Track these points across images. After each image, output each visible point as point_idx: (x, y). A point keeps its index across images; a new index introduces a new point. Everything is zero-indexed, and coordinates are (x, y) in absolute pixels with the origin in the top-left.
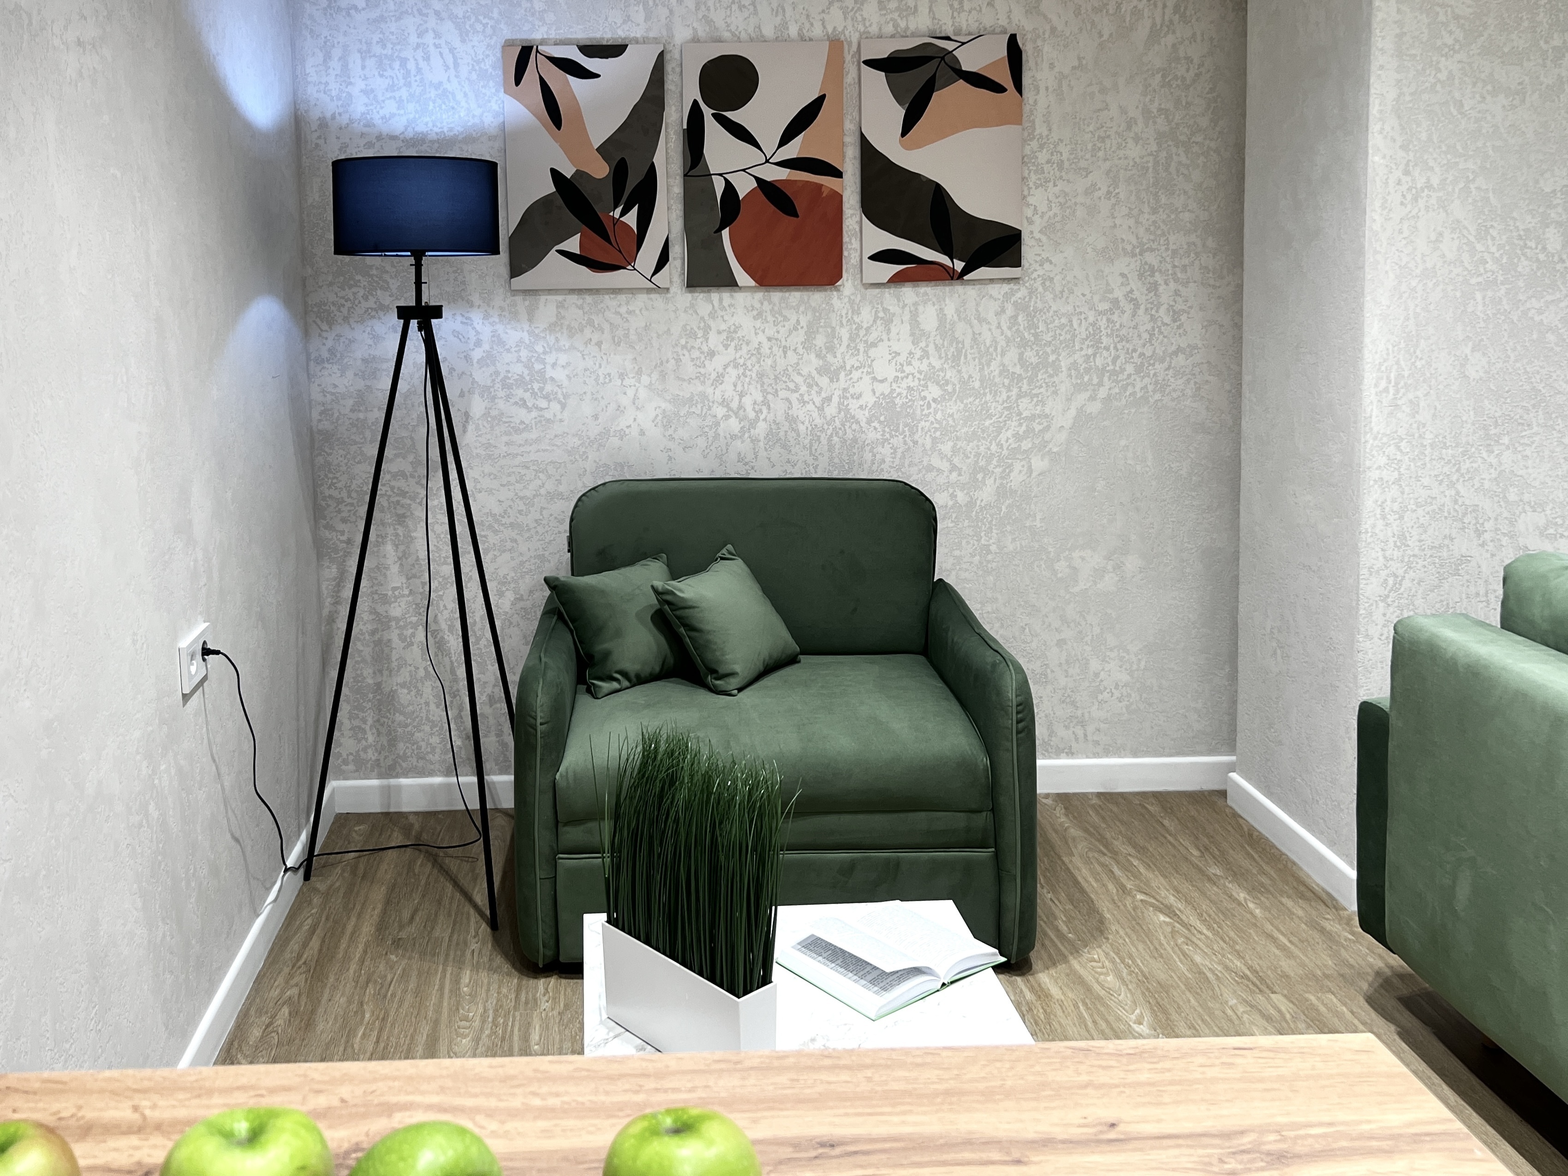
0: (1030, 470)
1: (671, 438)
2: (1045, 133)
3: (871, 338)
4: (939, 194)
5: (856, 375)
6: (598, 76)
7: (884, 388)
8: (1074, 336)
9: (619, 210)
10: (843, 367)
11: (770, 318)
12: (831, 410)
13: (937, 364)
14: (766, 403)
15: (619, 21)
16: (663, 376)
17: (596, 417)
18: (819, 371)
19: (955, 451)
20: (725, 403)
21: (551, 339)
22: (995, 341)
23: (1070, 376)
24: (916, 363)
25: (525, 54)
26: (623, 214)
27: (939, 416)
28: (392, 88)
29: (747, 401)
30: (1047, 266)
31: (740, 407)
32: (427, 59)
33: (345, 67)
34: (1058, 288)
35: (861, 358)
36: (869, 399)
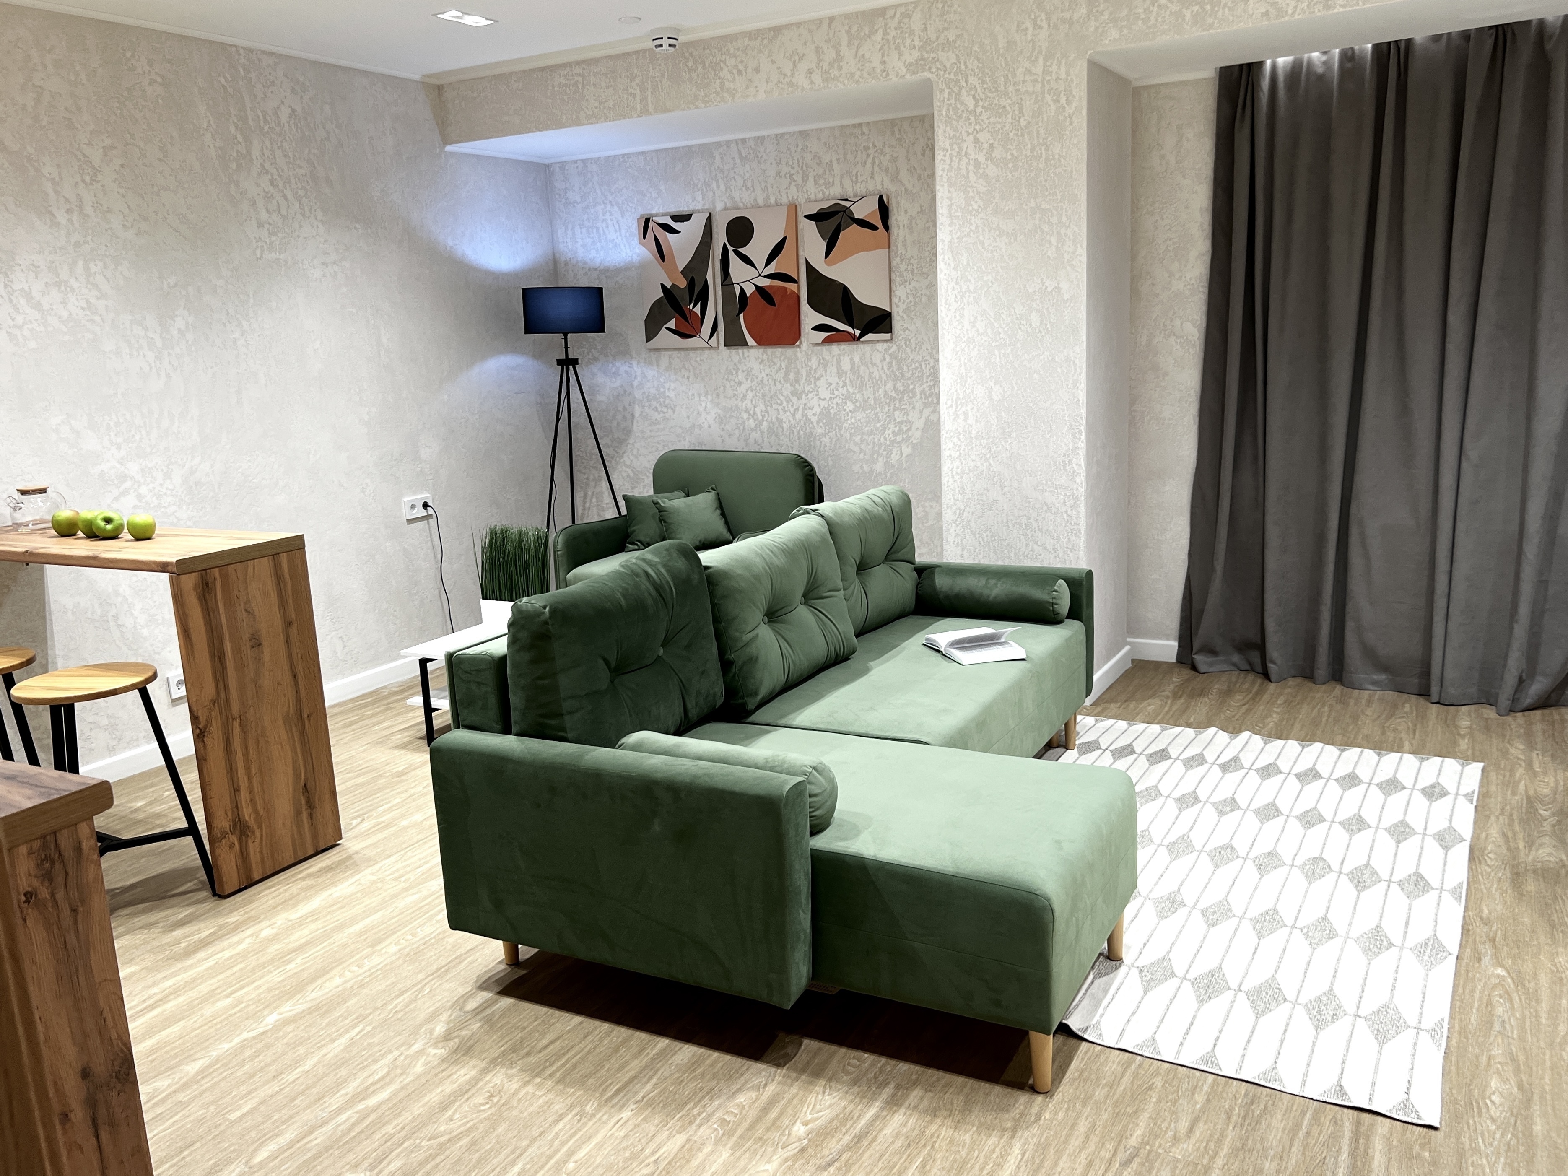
0: (902, 454)
1: (723, 430)
2: (904, 252)
3: (817, 375)
4: (845, 290)
5: (810, 396)
6: (679, 232)
7: (824, 404)
8: (923, 374)
9: (692, 305)
10: (804, 392)
11: (767, 364)
12: (799, 415)
13: (851, 390)
14: (766, 411)
15: (691, 201)
16: (718, 395)
17: (688, 417)
18: (793, 394)
19: (862, 440)
20: (747, 411)
21: (667, 375)
22: (880, 376)
23: (921, 398)
24: (840, 389)
25: (647, 221)
26: (694, 307)
27: (853, 420)
28: (594, 243)
29: (758, 410)
30: (907, 332)
31: (755, 413)
32: (607, 227)
33: (574, 233)
34: (913, 346)
35: (812, 386)
36: (817, 410)
